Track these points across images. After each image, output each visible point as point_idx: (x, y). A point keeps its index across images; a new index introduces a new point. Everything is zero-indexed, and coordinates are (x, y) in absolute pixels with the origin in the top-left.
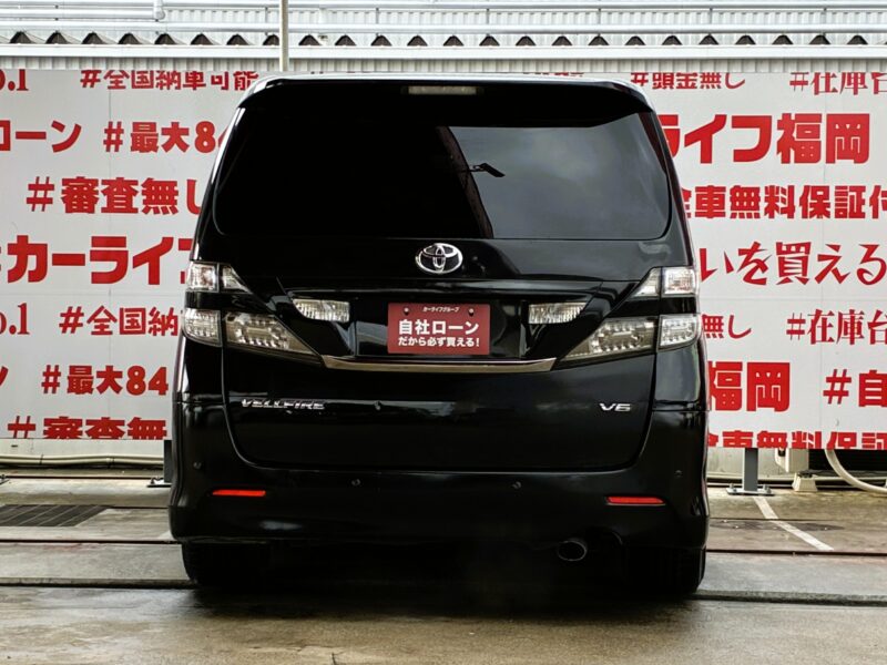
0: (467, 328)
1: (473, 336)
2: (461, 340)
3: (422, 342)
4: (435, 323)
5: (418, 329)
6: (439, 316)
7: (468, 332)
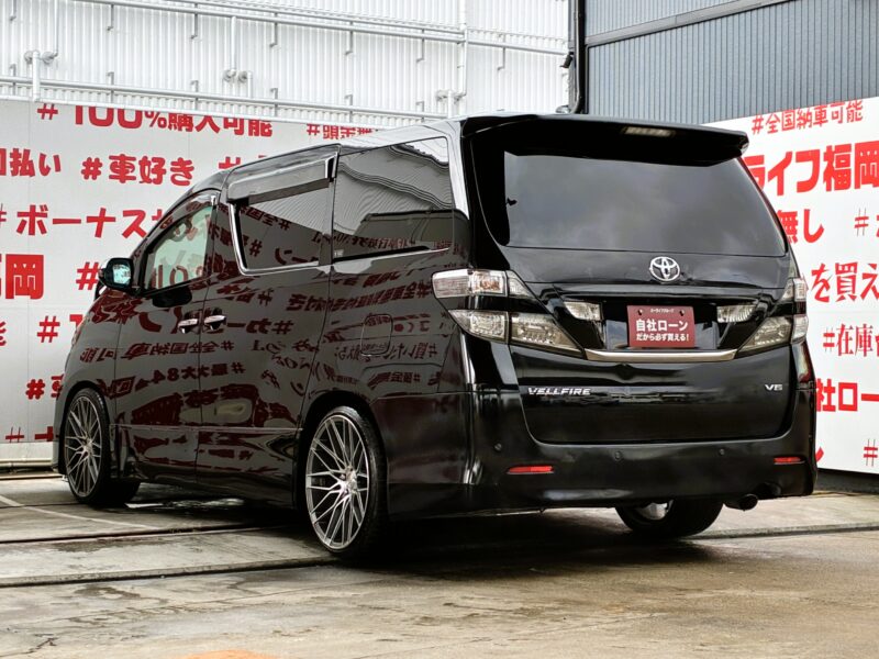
0: (681, 326)
1: (684, 332)
2: (677, 336)
3: (652, 338)
4: (660, 322)
5: (649, 326)
6: (662, 316)
7: (681, 329)
